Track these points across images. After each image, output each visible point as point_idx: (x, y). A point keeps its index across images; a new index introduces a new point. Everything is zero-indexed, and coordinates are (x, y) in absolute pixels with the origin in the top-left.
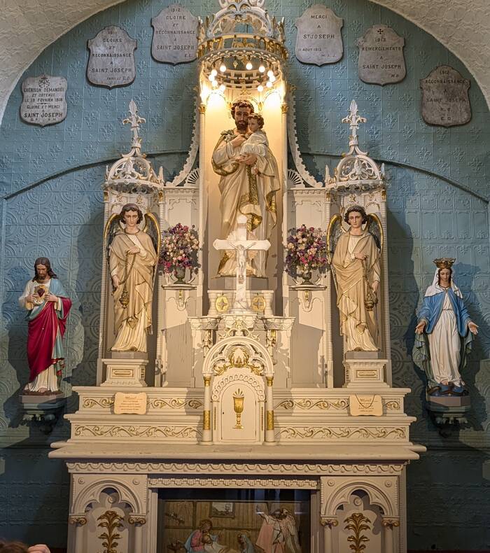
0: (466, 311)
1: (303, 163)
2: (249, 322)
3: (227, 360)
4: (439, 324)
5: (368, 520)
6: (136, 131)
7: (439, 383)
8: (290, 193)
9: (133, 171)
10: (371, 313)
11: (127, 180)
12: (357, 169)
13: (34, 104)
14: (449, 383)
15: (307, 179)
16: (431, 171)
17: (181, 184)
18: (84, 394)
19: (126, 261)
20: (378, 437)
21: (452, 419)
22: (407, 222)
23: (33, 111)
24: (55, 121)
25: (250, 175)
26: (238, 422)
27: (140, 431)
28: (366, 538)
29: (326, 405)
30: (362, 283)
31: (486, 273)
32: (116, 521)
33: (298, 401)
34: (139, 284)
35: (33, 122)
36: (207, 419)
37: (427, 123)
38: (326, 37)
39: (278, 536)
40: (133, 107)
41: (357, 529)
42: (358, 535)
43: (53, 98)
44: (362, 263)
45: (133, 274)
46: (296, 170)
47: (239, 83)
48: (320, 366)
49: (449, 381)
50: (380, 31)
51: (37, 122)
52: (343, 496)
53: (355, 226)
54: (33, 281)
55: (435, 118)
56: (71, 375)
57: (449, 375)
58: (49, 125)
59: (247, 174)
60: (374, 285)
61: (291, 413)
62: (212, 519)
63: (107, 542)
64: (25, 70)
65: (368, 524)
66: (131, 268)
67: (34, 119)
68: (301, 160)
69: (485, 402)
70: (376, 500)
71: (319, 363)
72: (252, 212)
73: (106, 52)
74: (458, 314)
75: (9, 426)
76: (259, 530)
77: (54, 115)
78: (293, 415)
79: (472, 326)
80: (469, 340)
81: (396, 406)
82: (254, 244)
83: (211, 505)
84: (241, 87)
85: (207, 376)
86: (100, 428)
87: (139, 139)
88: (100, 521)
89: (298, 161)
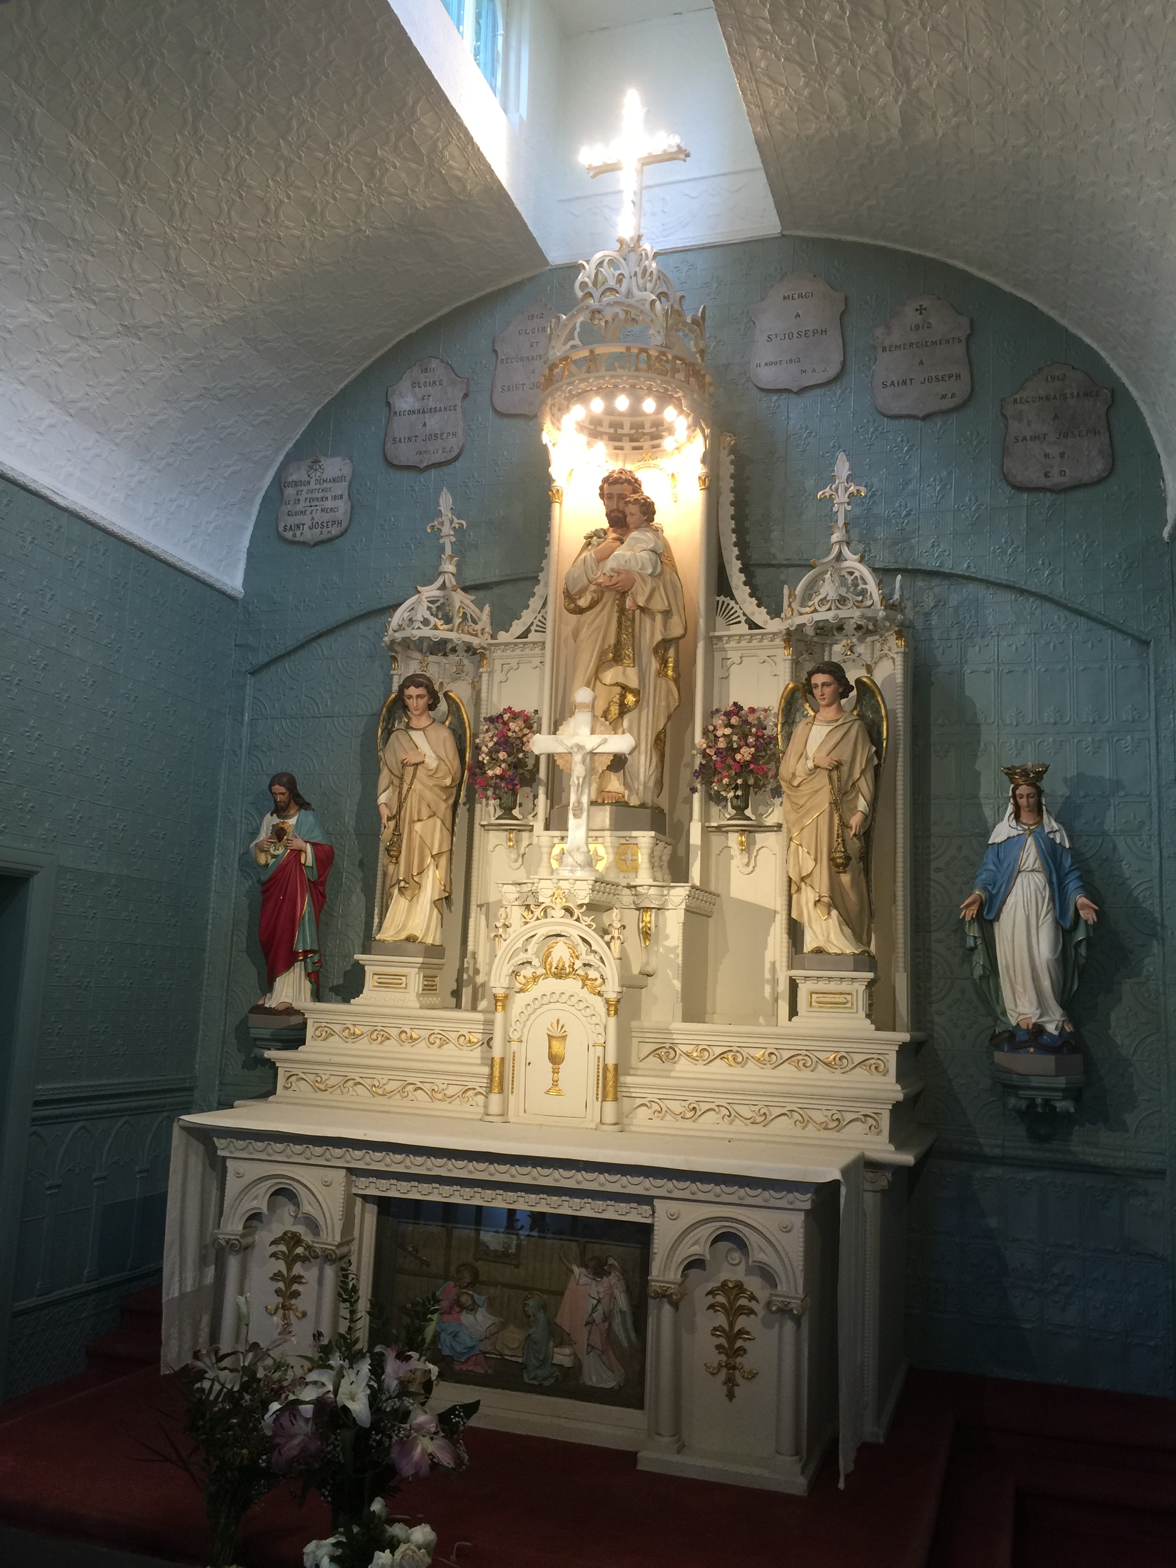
0: (1077, 874)
1: (745, 584)
2: (580, 892)
3: (536, 962)
4: (1011, 900)
5: (752, 1298)
6: (448, 544)
7: (1014, 1023)
8: (712, 642)
9: (427, 615)
10: (846, 878)
11: (415, 632)
12: (828, 589)
13: (299, 507)
14: (1035, 1024)
15: (753, 614)
16: (1022, 584)
17: (524, 635)
18: (314, 1016)
19: (401, 779)
20: (825, 1129)
21: (1039, 1101)
22: (968, 693)
23: (297, 520)
24: (329, 536)
25: (622, 611)
26: (555, 1082)
27: (389, 1088)
28: (748, 1333)
29: (740, 1059)
30: (827, 814)
31: (1141, 795)
32: (300, 1250)
33: (685, 1048)
34: (419, 820)
35: (297, 539)
36: (497, 1073)
37: (1014, 487)
38: (810, 333)
39: (594, 1309)
40: (445, 501)
41: (734, 1312)
42: (731, 1324)
43: (328, 494)
44: (830, 777)
45: (412, 802)
46: (733, 598)
47: (637, 441)
48: (768, 981)
49: (1034, 1021)
50: (920, 310)
51: (302, 539)
52: (696, 1243)
53: (823, 703)
54: (272, 815)
55: (1032, 475)
56: (341, 981)
57: (1034, 1009)
58: (322, 542)
59: (616, 608)
60: (855, 821)
61: (671, 1071)
62: (479, 1264)
63: (283, 1288)
64: (287, 449)
65: (753, 1305)
66: (408, 791)
67: (298, 533)
68: (743, 577)
69: (1131, 1070)
70: (761, 1257)
71: (767, 975)
72: (619, 681)
73: (417, 406)
74: (1054, 879)
75: (243, 1068)
76: (562, 1294)
77: (330, 524)
78: (673, 1074)
79: (1085, 906)
80: (1080, 935)
81: (882, 1068)
82: (605, 741)
83: (478, 1235)
84: (641, 448)
85: (500, 992)
86: (324, 1078)
87: (451, 557)
88: (274, 1248)
89: (737, 579)
